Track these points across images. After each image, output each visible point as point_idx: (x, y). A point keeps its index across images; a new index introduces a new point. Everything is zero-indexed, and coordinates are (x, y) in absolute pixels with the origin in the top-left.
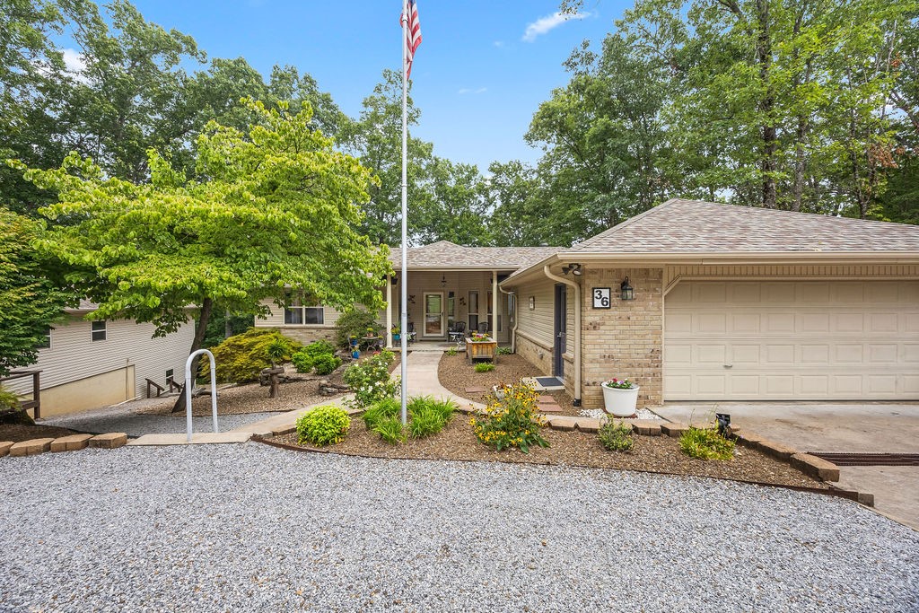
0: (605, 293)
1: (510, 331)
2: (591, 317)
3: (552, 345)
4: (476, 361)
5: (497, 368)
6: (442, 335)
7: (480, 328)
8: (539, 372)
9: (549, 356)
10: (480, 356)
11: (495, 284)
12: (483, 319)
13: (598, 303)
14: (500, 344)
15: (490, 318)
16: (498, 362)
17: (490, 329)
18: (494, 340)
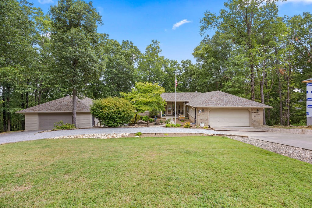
0: (200, 111)
1: (187, 114)
2: (199, 114)
3: (194, 118)
4: (181, 120)
5: (185, 121)
6: (171, 114)
7: (181, 113)
8: (193, 122)
9: (194, 119)
10: (182, 119)
11: (184, 104)
12: (181, 111)
13: (199, 112)
14: (185, 117)
15: (183, 111)
16: (185, 120)
17: (183, 113)
18: (184, 116)
